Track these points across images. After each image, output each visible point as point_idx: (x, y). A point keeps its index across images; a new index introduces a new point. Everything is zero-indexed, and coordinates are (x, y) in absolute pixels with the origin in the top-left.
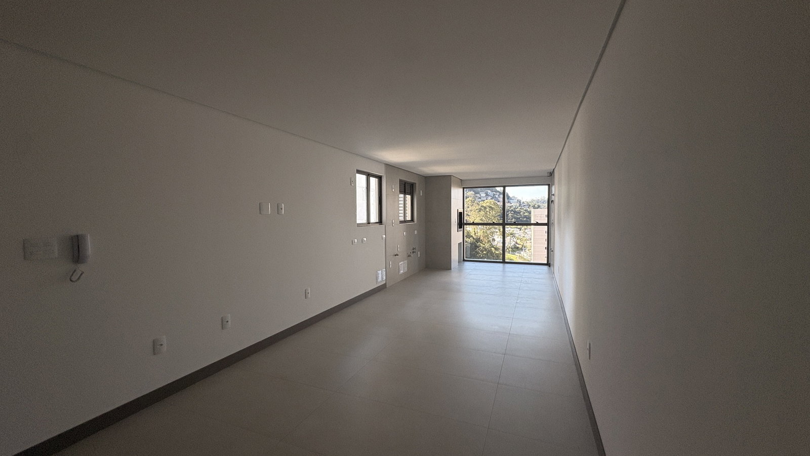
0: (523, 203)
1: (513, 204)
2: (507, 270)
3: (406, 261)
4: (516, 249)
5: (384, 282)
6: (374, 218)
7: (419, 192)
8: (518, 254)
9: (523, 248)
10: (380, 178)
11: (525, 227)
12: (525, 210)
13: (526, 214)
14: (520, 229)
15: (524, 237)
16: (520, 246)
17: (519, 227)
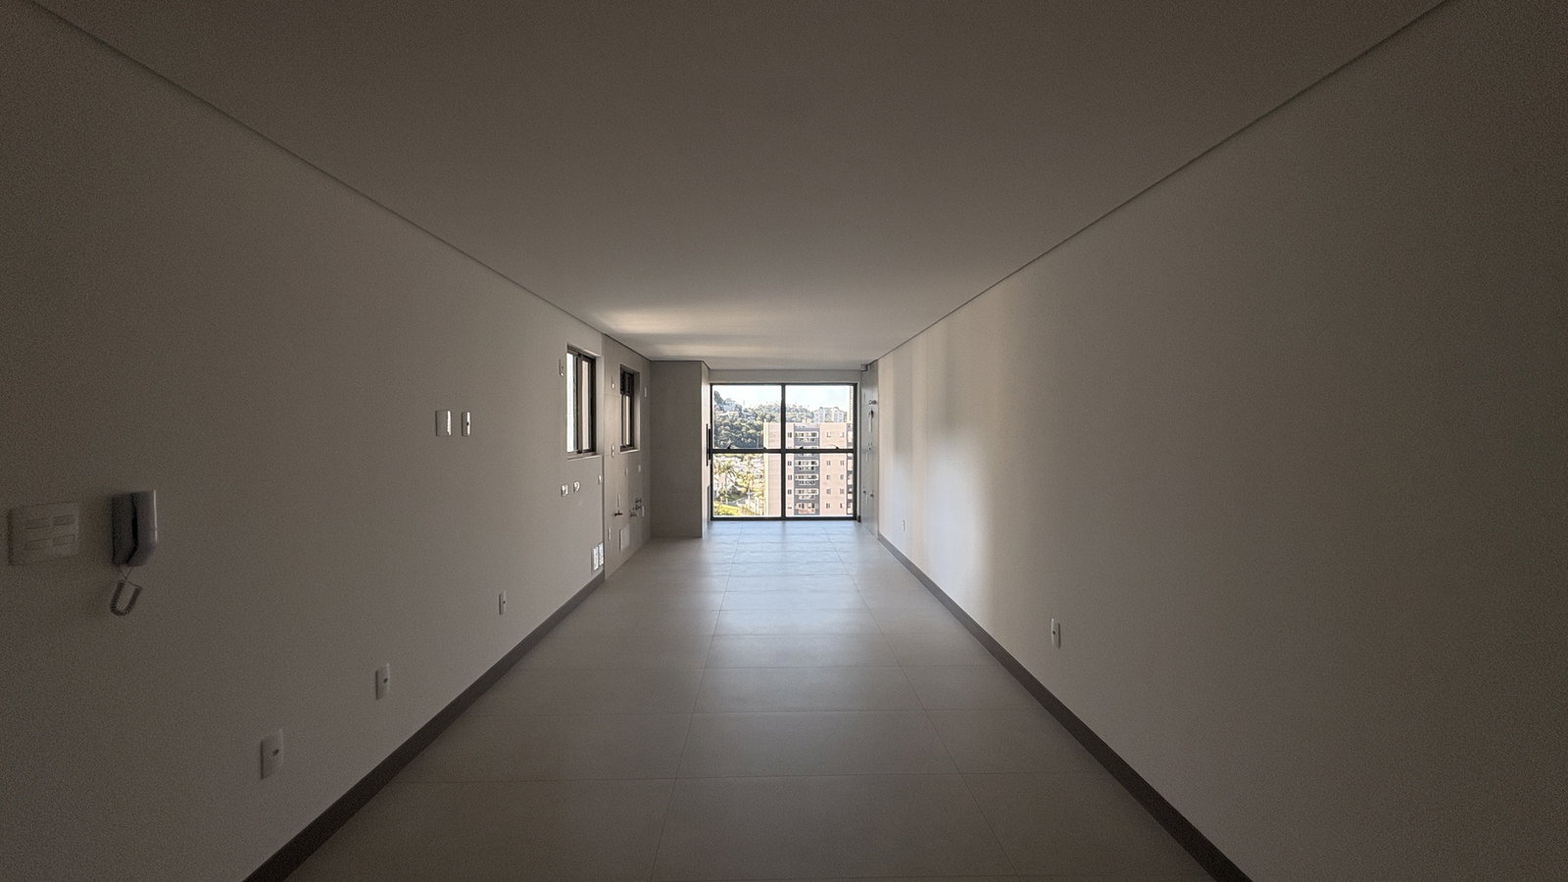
0: (746, 411)
1: (728, 413)
2: (788, 531)
3: (628, 526)
4: (735, 495)
5: (601, 570)
6: (586, 446)
7: (642, 392)
8: (740, 505)
9: (748, 493)
10: (592, 361)
11: (751, 455)
12: (750, 424)
13: (751, 431)
14: (742, 459)
15: (748, 473)
16: (743, 490)
17: (738, 455)
